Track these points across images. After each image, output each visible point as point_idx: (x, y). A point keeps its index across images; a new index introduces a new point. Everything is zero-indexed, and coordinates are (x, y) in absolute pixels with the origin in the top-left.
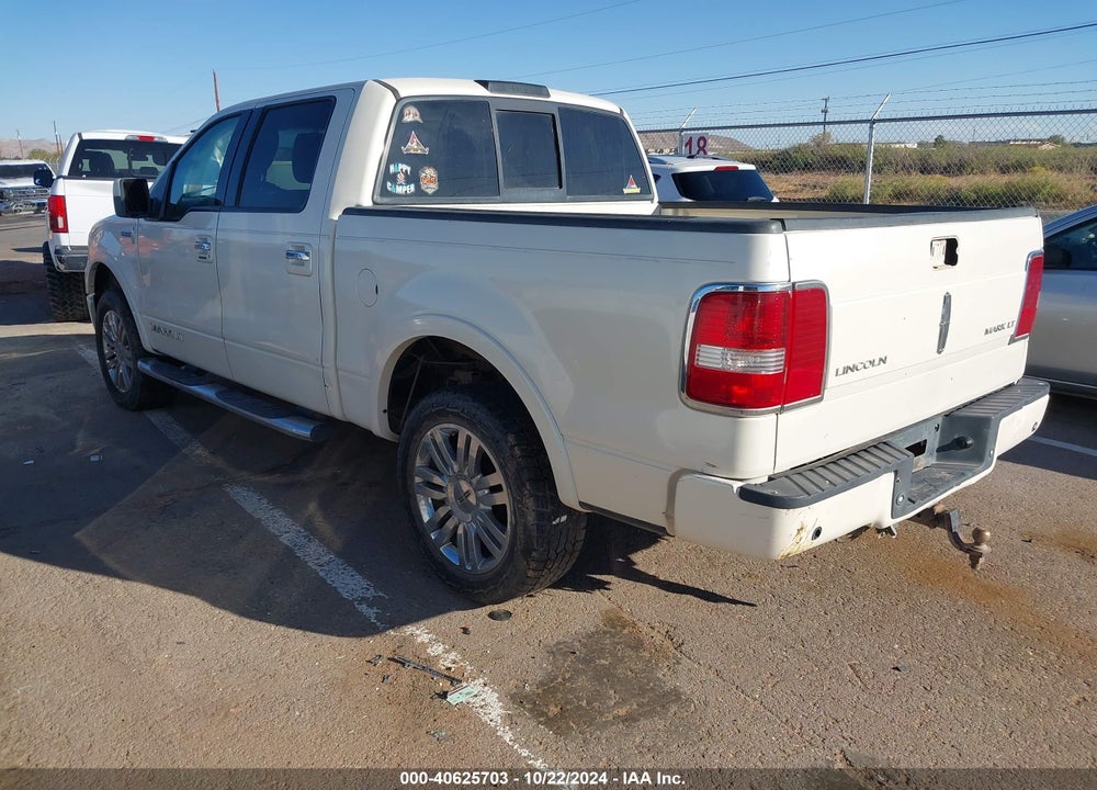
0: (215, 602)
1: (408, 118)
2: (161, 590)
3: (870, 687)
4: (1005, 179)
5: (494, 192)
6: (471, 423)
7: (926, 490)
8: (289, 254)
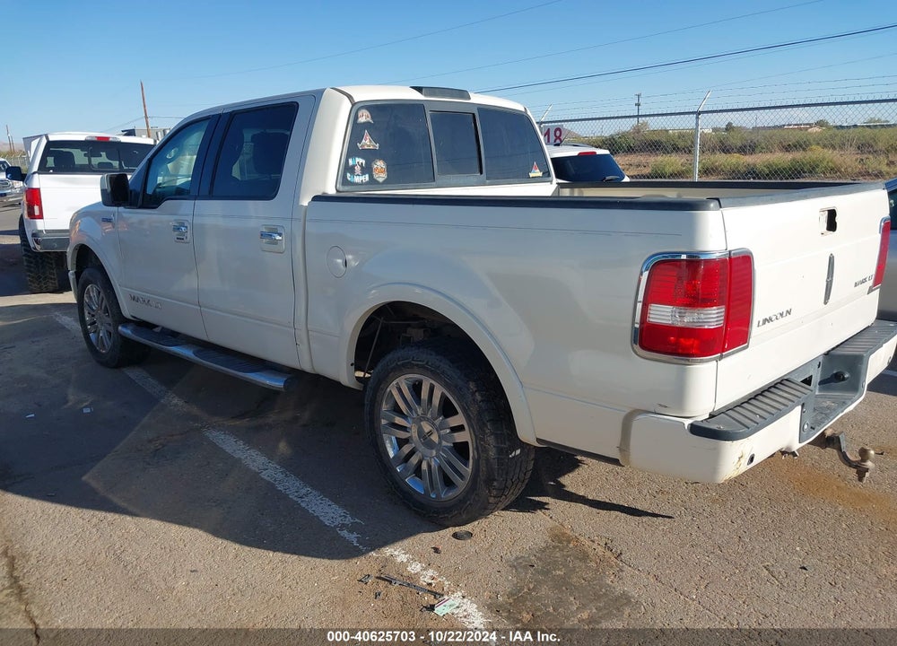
0: (216, 532)
1: (362, 120)
2: (167, 524)
3: (785, 585)
4: (789, 157)
5: (430, 180)
6: (435, 374)
7: (819, 418)
8: (262, 235)
